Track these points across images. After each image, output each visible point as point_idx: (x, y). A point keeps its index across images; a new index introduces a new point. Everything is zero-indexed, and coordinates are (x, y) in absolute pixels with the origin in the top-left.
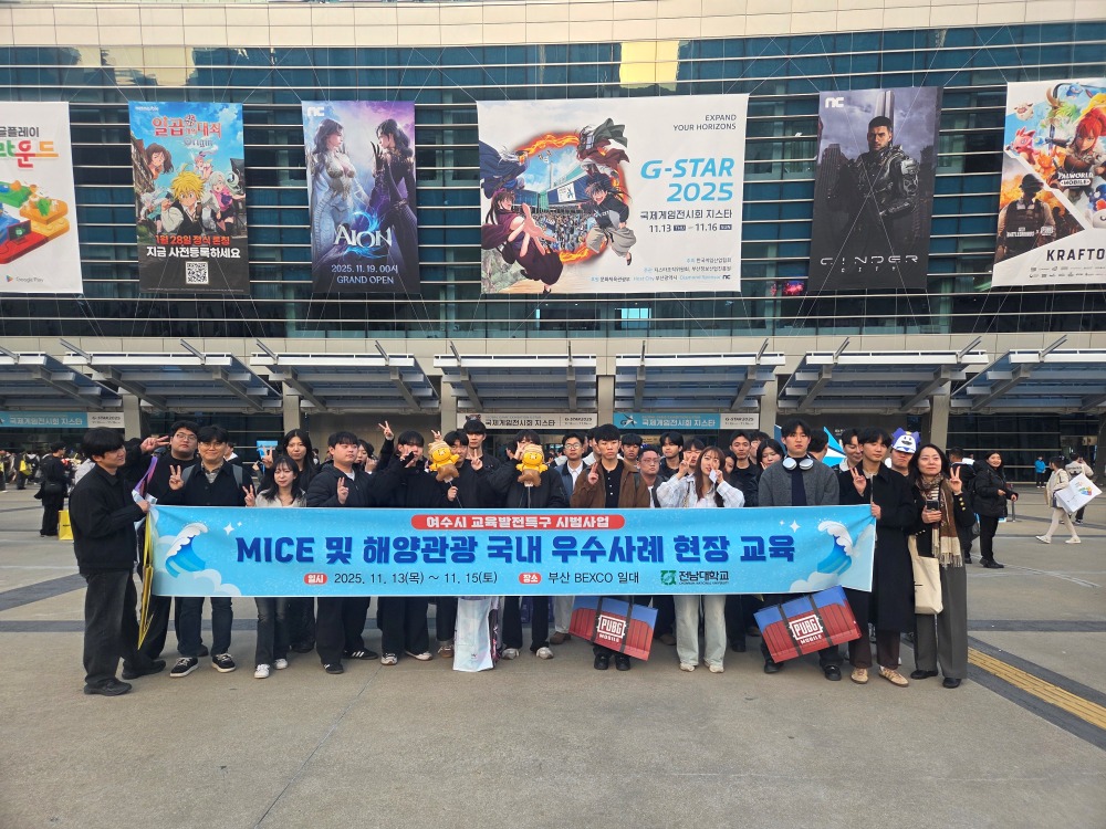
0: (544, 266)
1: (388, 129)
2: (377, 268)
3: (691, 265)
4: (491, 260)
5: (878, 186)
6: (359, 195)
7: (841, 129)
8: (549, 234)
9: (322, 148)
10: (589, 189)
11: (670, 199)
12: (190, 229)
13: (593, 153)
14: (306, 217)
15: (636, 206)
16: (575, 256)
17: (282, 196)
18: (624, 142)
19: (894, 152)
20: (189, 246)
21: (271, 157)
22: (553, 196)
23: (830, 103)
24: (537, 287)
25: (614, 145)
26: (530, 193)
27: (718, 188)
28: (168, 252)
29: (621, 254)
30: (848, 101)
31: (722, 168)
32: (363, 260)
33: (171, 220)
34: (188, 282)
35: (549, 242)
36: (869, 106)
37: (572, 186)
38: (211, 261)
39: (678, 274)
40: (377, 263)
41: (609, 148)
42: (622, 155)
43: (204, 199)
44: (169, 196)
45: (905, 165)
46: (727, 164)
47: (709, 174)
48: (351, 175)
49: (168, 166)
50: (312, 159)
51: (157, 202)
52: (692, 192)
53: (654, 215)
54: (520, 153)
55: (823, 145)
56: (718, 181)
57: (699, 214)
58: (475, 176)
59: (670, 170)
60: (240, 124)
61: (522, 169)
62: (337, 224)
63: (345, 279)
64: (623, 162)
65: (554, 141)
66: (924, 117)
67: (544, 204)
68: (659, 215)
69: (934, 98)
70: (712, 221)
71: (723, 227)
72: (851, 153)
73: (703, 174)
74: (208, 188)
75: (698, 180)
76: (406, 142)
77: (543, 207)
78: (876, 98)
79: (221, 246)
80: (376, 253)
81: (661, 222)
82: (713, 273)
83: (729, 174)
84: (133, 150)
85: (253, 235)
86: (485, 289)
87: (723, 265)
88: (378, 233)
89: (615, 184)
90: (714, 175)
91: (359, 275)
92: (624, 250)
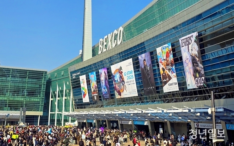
1: (105, 72)
2: (107, 95)
3: (132, 91)
6: (104, 83)
7: (141, 63)
8: (118, 87)
9: (101, 76)
11: (128, 79)
12: (94, 91)
13: (120, 72)
18: (122, 70)
19: (147, 66)
20: (94, 94)
30: (141, 57)
34: (95, 99)
37: (119, 79)
38: (96, 96)
44: (92, 86)
45: (148, 68)
48: (103, 80)
49: (92, 82)
54: (114, 74)
55: (140, 66)
59: (127, 74)
60: (96, 74)
62: (103, 88)
63: (105, 97)
64: (122, 73)
65: (117, 71)
69: (149, 54)
71: (134, 83)
74: (94, 85)
76: (106, 74)
78: (143, 55)
81: (128, 83)
84: (90, 80)
85: (98, 91)
87: (135, 91)
89: (122, 77)
92: (126, 89)
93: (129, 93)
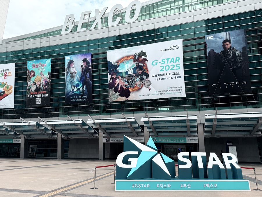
0: (125, 93)
1: (85, 60)
2: (81, 97)
3: (169, 90)
4: (111, 92)
5: (229, 60)
6: (77, 78)
7: (214, 45)
8: (126, 83)
9: (69, 67)
10: (137, 70)
11: (161, 71)
12: (38, 90)
13: (138, 60)
14: (64, 85)
15: (151, 74)
16: (134, 89)
17: (60, 80)
18: (146, 56)
19: (232, 50)
20: (37, 94)
21: (58, 70)
22: (127, 73)
23: (209, 38)
24: (124, 99)
25: (144, 57)
26: (120, 73)
27: (175, 66)
28: (32, 96)
29: (147, 88)
30: (215, 37)
31: (176, 60)
32: (78, 95)
33: (34, 88)
34: (36, 104)
35: (126, 86)
36: (222, 37)
37: (132, 70)
38: (41, 97)
39: (165, 92)
40: (81, 95)
41: (142, 58)
42: (146, 60)
43: (41, 83)
44: (34, 82)
45: (237, 53)
46: (178, 59)
47: (172, 62)
48: (76, 73)
49: (34, 75)
50: (66, 70)
51: (31, 84)
52: (167, 68)
53: (156, 76)
54: (117, 62)
55: (208, 50)
56: (175, 64)
57: (170, 74)
58: (107, 70)
59: (160, 62)
60: (51, 63)
61: (118, 66)
62: (72, 86)
63: (73, 100)
64: (146, 62)
65: (127, 58)
66: (241, 38)
67: (124, 75)
68: (158, 75)
69: (243, 32)
70: (174, 76)
71: (178, 77)
72: (218, 51)
73: (170, 63)
74: (42, 79)
75: (169, 64)
76: (89, 63)
77: (124, 76)
78: (223, 35)
79: (44, 94)
80: (81, 93)
81: (158, 77)
82: (176, 92)
83: (179, 62)
84: (27, 72)
85: (52, 90)
86: (110, 100)
87: (179, 89)
88: (82, 87)
89: (144, 68)
90: (174, 62)
91: (76, 99)
92: (148, 86)
93: (158, 93)
